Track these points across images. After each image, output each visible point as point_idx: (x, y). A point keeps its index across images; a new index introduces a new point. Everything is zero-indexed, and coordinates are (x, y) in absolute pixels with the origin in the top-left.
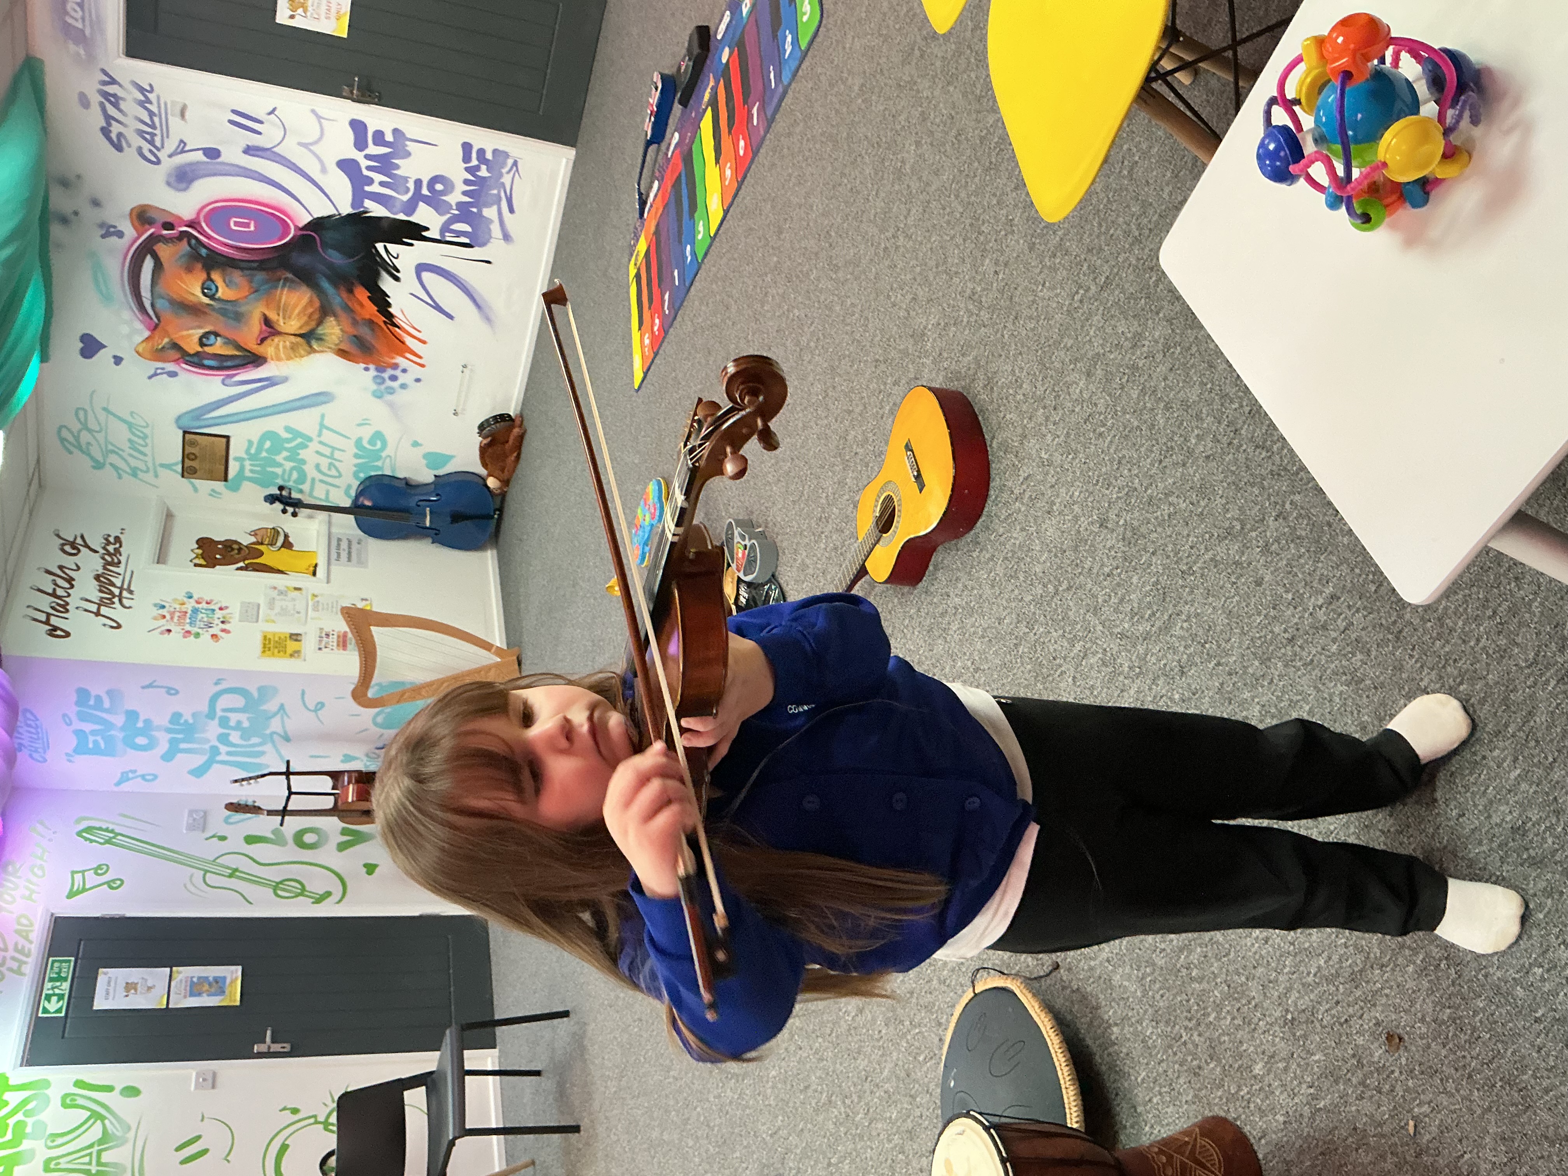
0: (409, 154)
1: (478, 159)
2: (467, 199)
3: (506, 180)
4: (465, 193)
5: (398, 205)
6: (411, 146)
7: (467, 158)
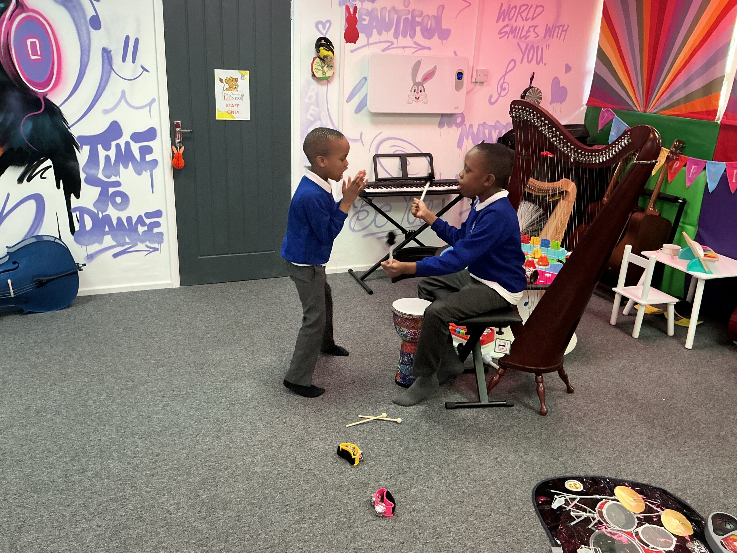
0: (139, 173)
1: (151, 223)
2: (115, 222)
3: (141, 246)
4: (119, 219)
5: (93, 172)
6: (146, 175)
7: (149, 215)
